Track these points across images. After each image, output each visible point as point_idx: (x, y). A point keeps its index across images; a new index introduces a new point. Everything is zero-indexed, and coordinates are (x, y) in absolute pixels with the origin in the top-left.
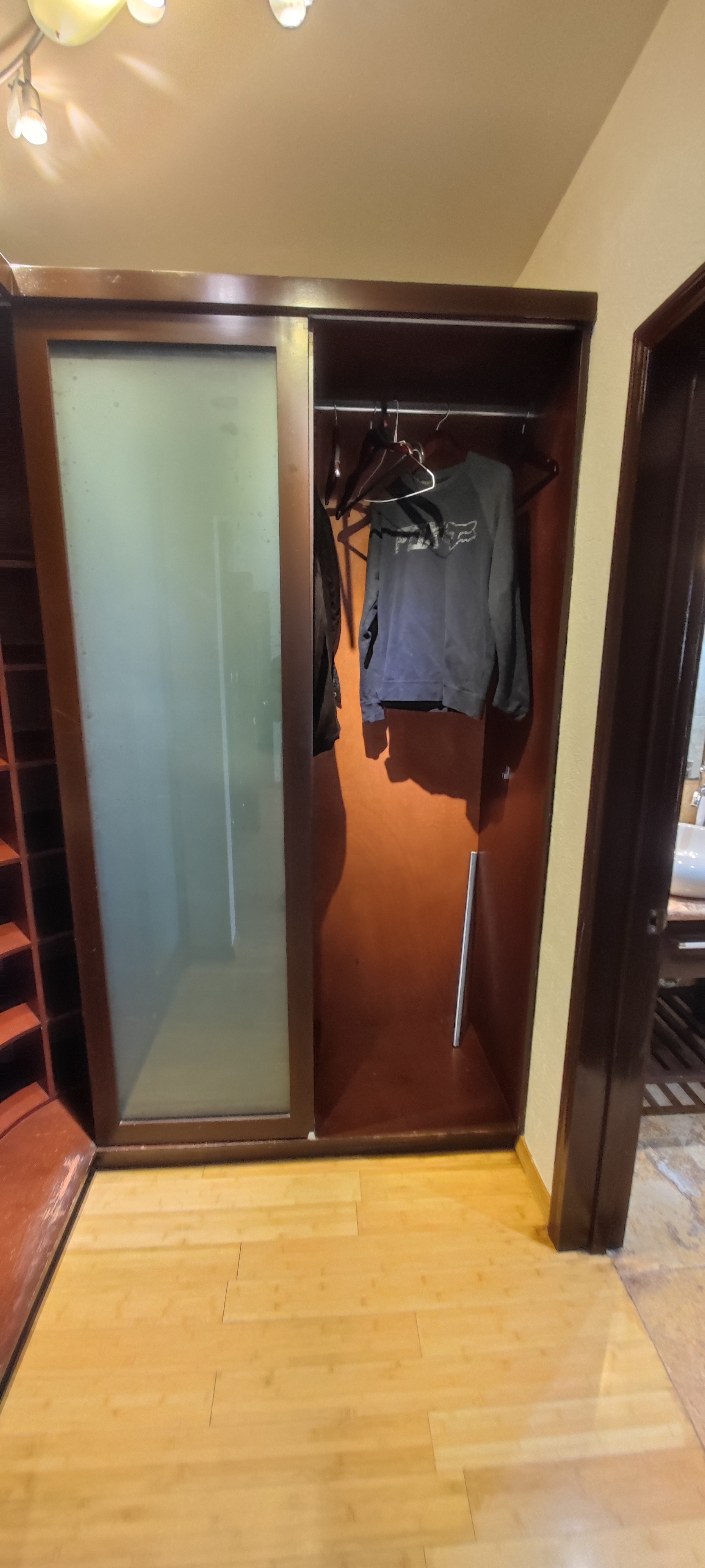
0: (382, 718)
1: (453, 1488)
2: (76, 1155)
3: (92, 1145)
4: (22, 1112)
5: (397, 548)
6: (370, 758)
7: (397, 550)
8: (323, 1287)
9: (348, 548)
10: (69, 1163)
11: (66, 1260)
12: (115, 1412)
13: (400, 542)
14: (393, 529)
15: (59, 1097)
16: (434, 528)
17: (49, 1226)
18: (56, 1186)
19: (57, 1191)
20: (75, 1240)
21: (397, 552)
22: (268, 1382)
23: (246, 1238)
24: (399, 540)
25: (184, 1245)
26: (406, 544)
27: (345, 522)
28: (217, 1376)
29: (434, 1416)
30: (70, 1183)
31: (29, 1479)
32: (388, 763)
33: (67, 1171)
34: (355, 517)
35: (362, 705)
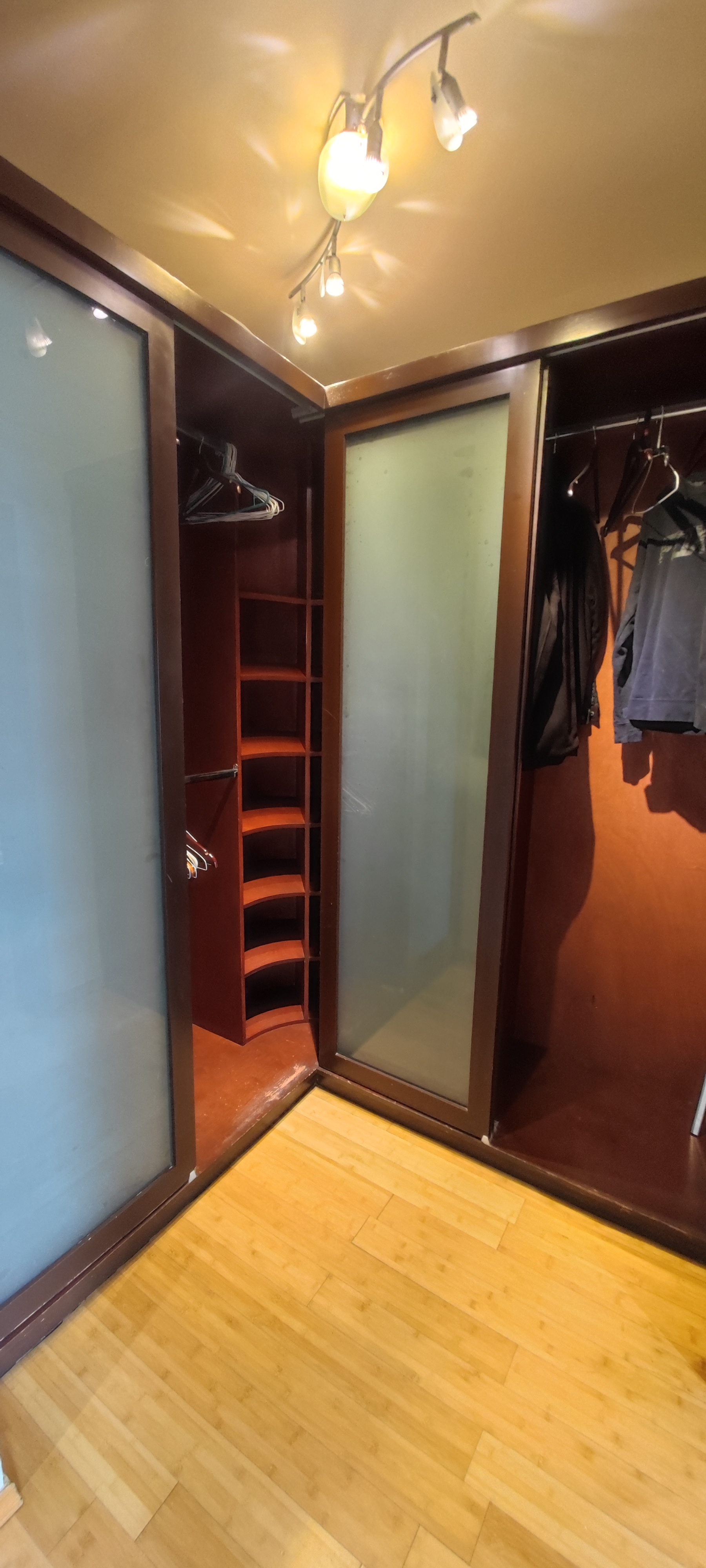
0: (638, 739)
1: (472, 1507)
2: (304, 1065)
3: (317, 1063)
4: (284, 1021)
5: (661, 558)
6: (629, 782)
7: (661, 560)
8: (442, 1268)
9: (621, 563)
10: (297, 1068)
11: (271, 1135)
12: (254, 1252)
13: (664, 551)
14: (658, 538)
15: (310, 1021)
16: (701, 531)
17: (267, 1101)
18: (282, 1079)
19: (282, 1082)
20: (283, 1125)
21: (660, 562)
22: (363, 1307)
23: (398, 1193)
24: (663, 549)
25: (350, 1170)
26: (670, 553)
27: (620, 537)
28: (329, 1276)
29: (486, 1436)
30: (291, 1082)
31: (190, 1256)
32: (648, 790)
33: (293, 1072)
34: (633, 531)
35: (615, 724)
